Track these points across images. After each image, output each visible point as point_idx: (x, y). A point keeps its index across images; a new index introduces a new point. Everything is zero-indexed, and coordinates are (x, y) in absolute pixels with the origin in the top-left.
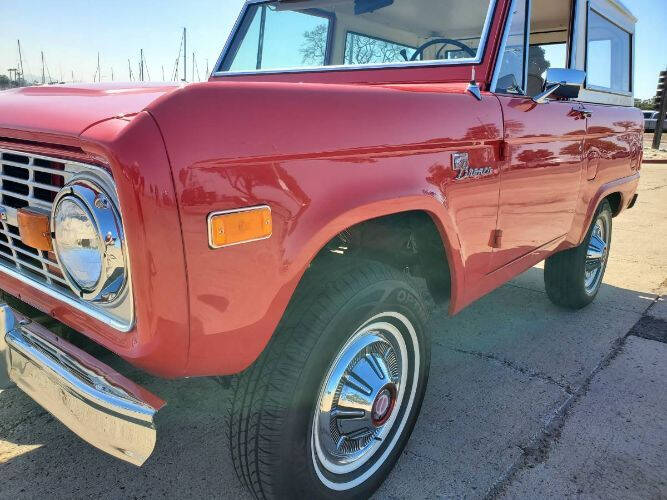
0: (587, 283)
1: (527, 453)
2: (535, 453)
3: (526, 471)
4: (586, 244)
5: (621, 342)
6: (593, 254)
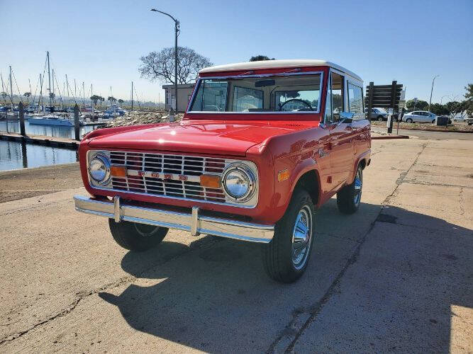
0: (355, 201)
1: (349, 261)
2: (353, 260)
3: (351, 265)
4: (354, 183)
5: (373, 225)
6: (357, 188)
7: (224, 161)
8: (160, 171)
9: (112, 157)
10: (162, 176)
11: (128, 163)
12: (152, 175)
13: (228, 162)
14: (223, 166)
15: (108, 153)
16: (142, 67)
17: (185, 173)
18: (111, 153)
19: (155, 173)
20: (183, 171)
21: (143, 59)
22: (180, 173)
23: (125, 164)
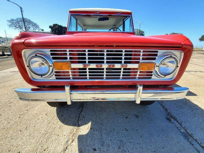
7: (157, 52)
8: (103, 62)
9: (52, 54)
10: (105, 66)
11: (70, 58)
12: (97, 66)
13: (160, 52)
14: (156, 55)
15: (48, 51)
16: (9, 24)
17: (125, 62)
18: (51, 51)
19: (99, 65)
20: (123, 61)
21: (8, 21)
22: (121, 62)
23: (68, 60)
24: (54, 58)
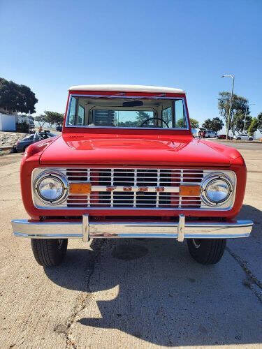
7: (202, 172)
8: (133, 184)
9: (68, 174)
10: (135, 189)
11: (91, 179)
12: (125, 189)
13: (206, 172)
14: (202, 176)
15: (64, 170)
17: (161, 185)
18: (67, 170)
19: (128, 187)
20: (158, 183)
22: (156, 185)
23: (89, 181)
24: (69, 179)
